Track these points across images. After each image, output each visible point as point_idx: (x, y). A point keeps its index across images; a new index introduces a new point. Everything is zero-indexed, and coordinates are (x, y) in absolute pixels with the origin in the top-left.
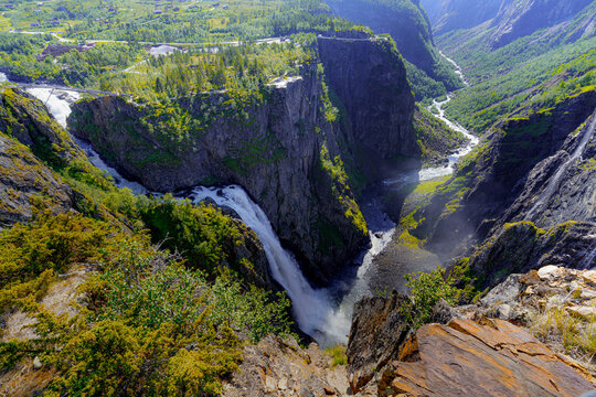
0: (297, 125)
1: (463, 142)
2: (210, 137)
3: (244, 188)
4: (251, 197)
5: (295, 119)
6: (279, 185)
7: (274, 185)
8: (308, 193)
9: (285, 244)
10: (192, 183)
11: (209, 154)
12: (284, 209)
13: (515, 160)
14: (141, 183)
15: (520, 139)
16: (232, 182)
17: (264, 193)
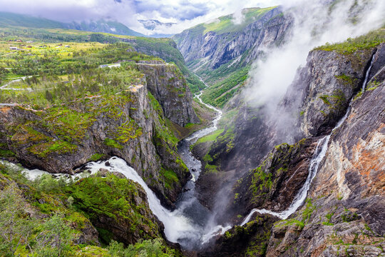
1: (216, 113)
2: (95, 127)
6: (141, 152)
7: (138, 152)
8: (154, 152)
10: (85, 161)
12: (145, 167)
17: (133, 158)
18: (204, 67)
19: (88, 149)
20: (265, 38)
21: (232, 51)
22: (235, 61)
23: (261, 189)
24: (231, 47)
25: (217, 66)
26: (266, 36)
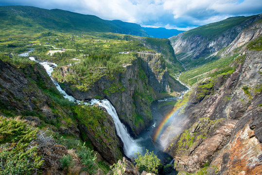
0: (130, 80)
3: (109, 100)
4: (111, 103)
5: (129, 78)
6: (122, 100)
7: (120, 100)
8: (132, 103)
9: (122, 121)
10: (91, 98)
11: (98, 87)
13: (202, 96)
14: (73, 96)
15: (204, 89)
16: (105, 98)
17: (116, 102)
18: (187, 58)
19: (94, 92)
20: (240, 39)
21: (211, 48)
22: (212, 55)
23: (184, 145)
24: (210, 45)
25: (197, 57)
26: (241, 37)
